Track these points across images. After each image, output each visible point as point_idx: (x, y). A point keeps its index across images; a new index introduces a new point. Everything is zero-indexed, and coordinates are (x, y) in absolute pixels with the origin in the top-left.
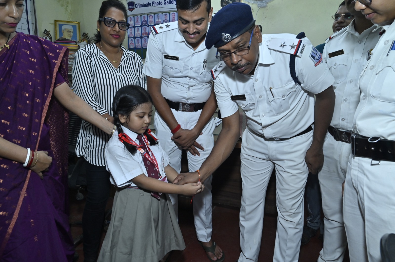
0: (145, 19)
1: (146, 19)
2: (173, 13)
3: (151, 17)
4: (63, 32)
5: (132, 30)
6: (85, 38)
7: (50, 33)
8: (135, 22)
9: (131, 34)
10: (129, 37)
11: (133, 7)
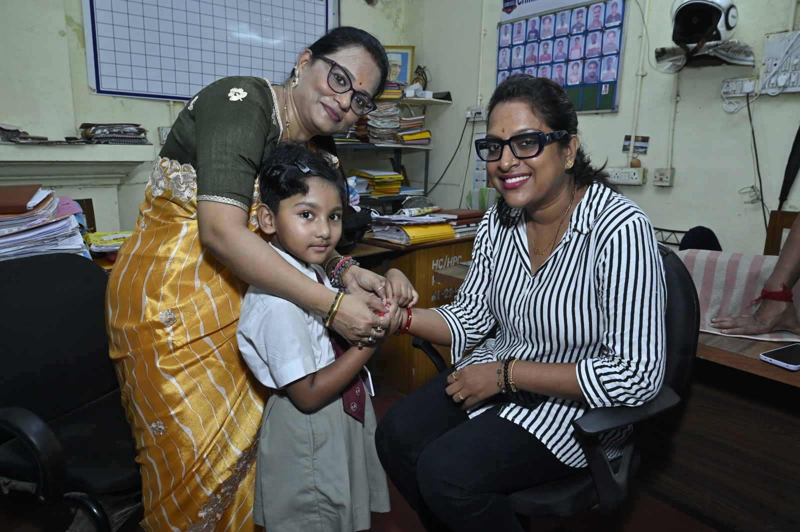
0: (533, 28)
1: (537, 28)
2: (596, 7)
3: (547, 21)
5: (506, 54)
6: (419, 77)
8: (514, 36)
9: (504, 61)
10: (500, 69)
11: (513, 4)
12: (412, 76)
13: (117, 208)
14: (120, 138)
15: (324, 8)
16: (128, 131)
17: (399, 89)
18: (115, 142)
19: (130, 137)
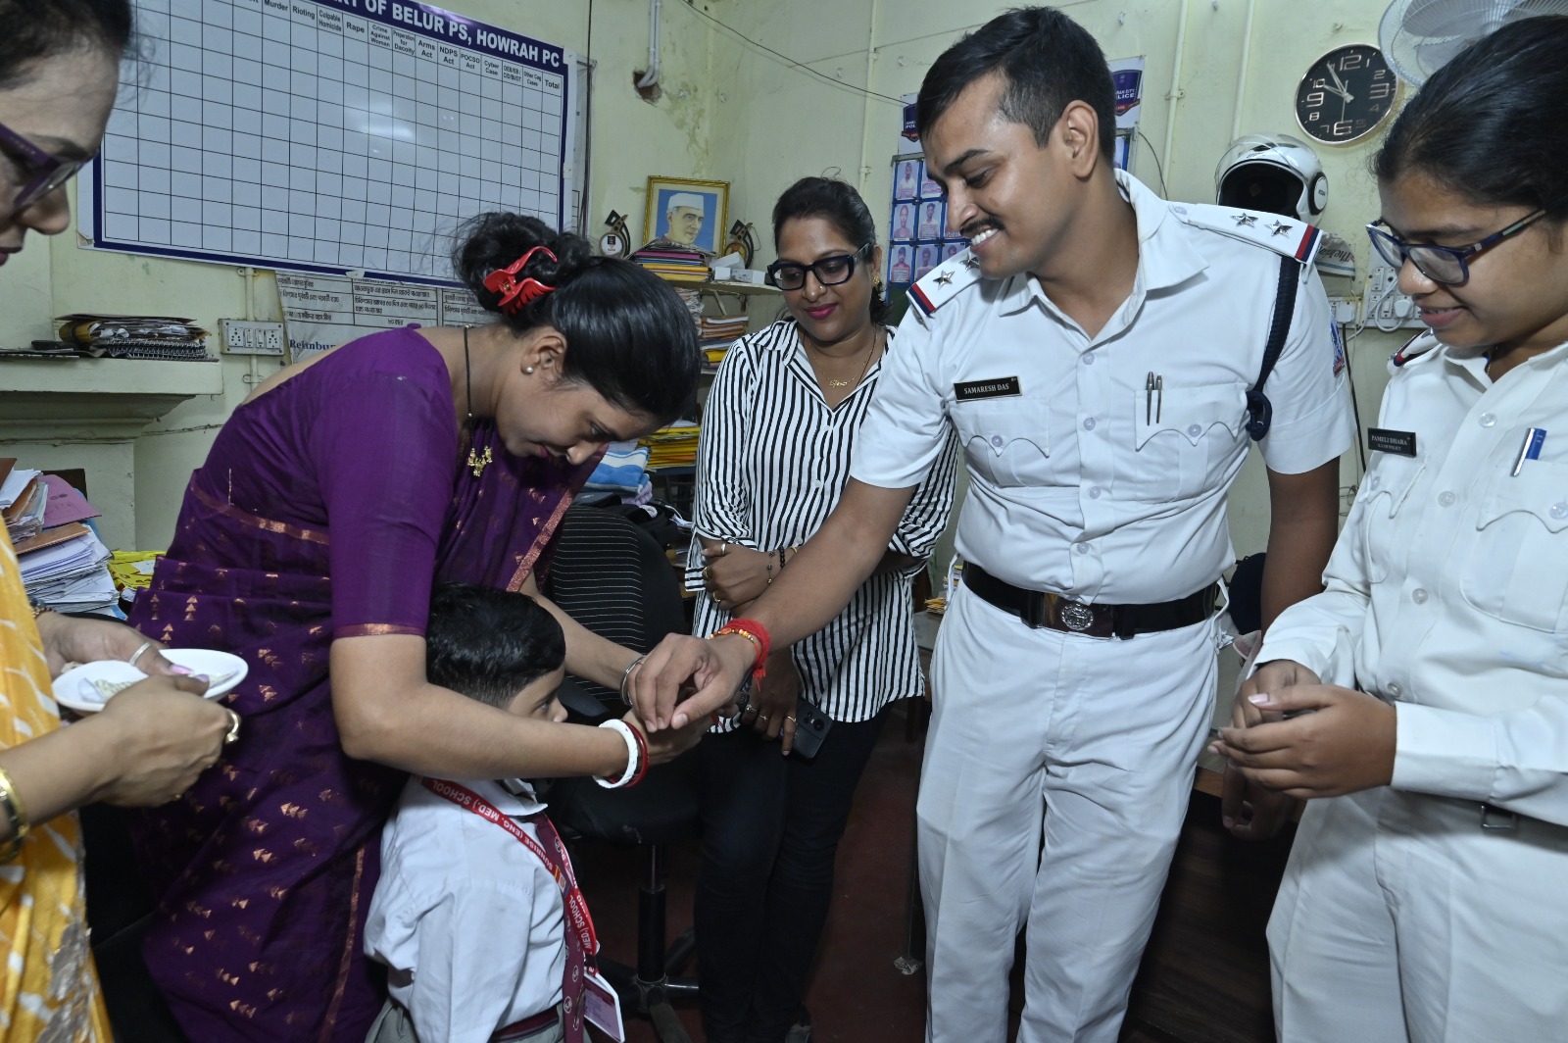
4: (670, 218)
5: (907, 214)
6: (738, 242)
7: (627, 222)
8: (922, 183)
9: (904, 227)
10: (896, 240)
12: (723, 238)
13: (132, 486)
14: (151, 347)
15: (559, 102)
16: (170, 332)
17: (701, 265)
18: (141, 355)
19: (173, 344)
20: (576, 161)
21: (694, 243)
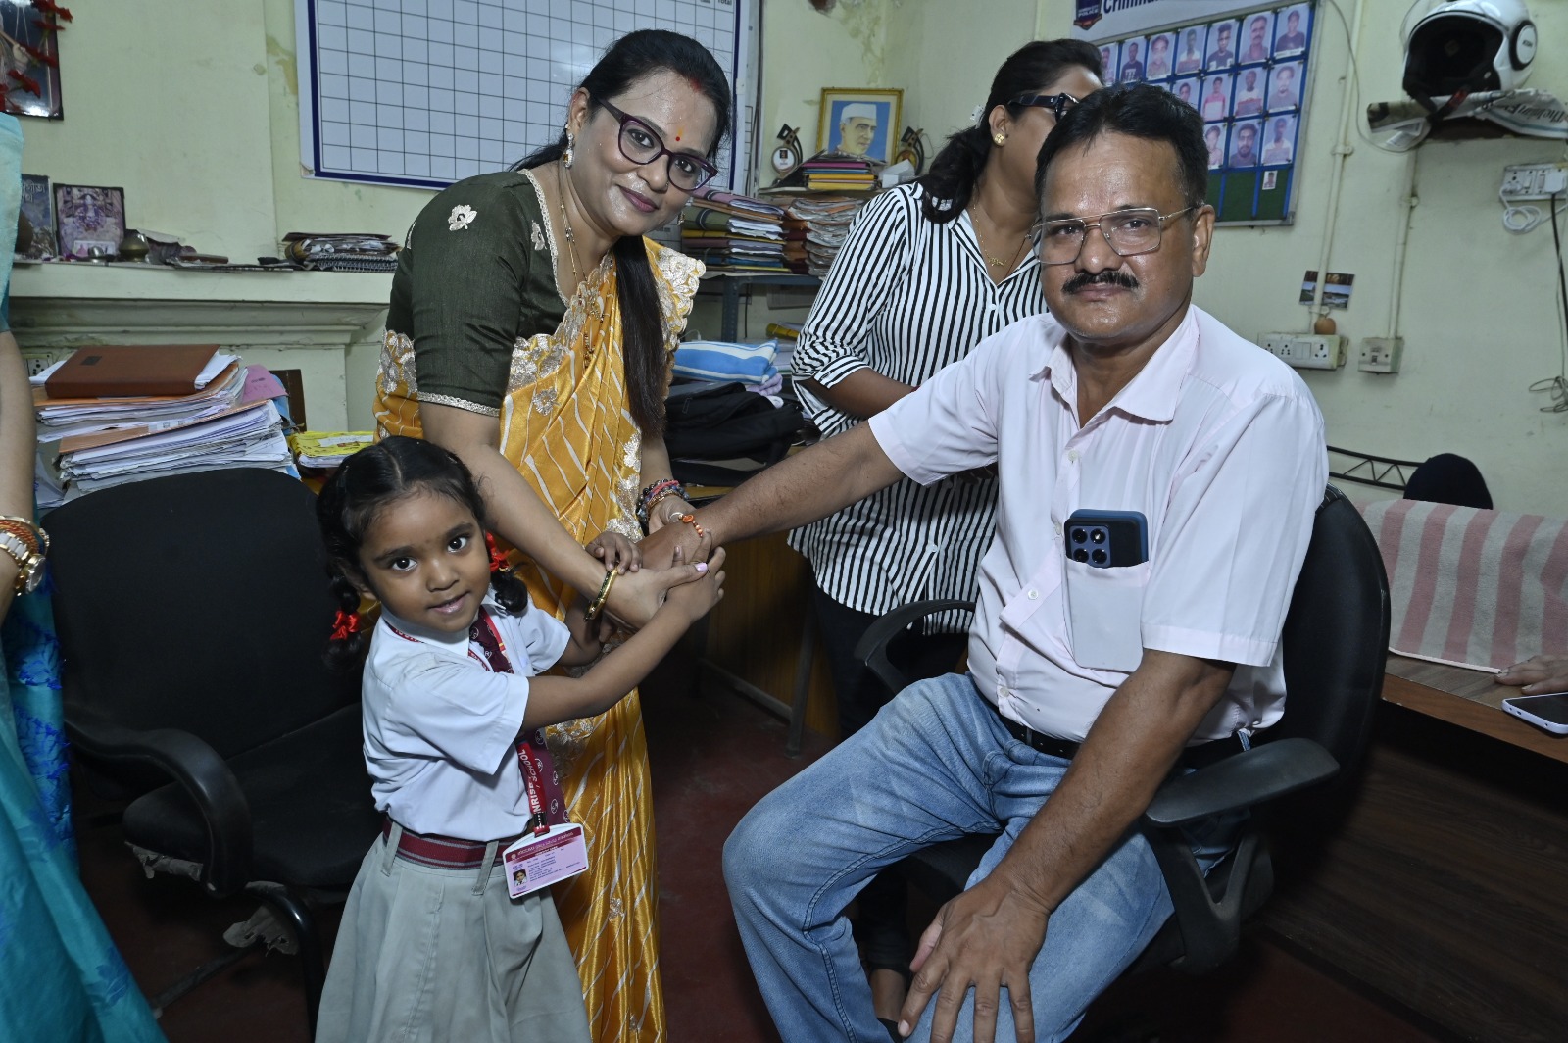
0: (1133, 57)
1: (1140, 57)
2: (1258, 19)
3: (1160, 45)
4: (843, 129)
6: (909, 149)
7: (798, 135)
11: (1096, 11)
12: (895, 146)
13: (344, 386)
14: (353, 260)
15: (732, 18)
16: (368, 247)
17: (868, 173)
18: (345, 268)
19: (371, 258)
20: (749, 77)
21: (866, 153)
